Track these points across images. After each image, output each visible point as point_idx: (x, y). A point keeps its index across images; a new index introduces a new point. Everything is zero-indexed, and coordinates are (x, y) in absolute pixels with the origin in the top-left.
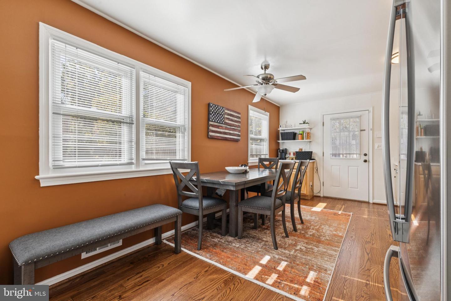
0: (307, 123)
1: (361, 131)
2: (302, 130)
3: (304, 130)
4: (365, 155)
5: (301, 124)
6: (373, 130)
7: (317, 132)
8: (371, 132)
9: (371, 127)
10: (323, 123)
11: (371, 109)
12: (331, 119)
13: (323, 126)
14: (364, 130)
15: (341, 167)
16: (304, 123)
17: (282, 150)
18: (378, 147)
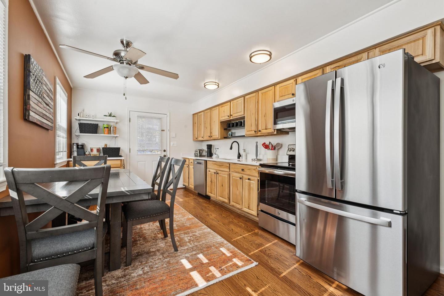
0: (114, 116)
1: (162, 131)
2: (108, 123)
3: (109, 123)
4: (165, 151)
5: (107, 116)
6: (169, 131)
7: (123, 127)
8: (168, 132)
9: (168, 128)
10: (130, 118)
11: (168, 114)
12: (137, 117)
13: (130, 122)
14: (164, 131)
15: (146, 162)
16: (110, 115)
17: (81, 145)
18: (173, 145)
